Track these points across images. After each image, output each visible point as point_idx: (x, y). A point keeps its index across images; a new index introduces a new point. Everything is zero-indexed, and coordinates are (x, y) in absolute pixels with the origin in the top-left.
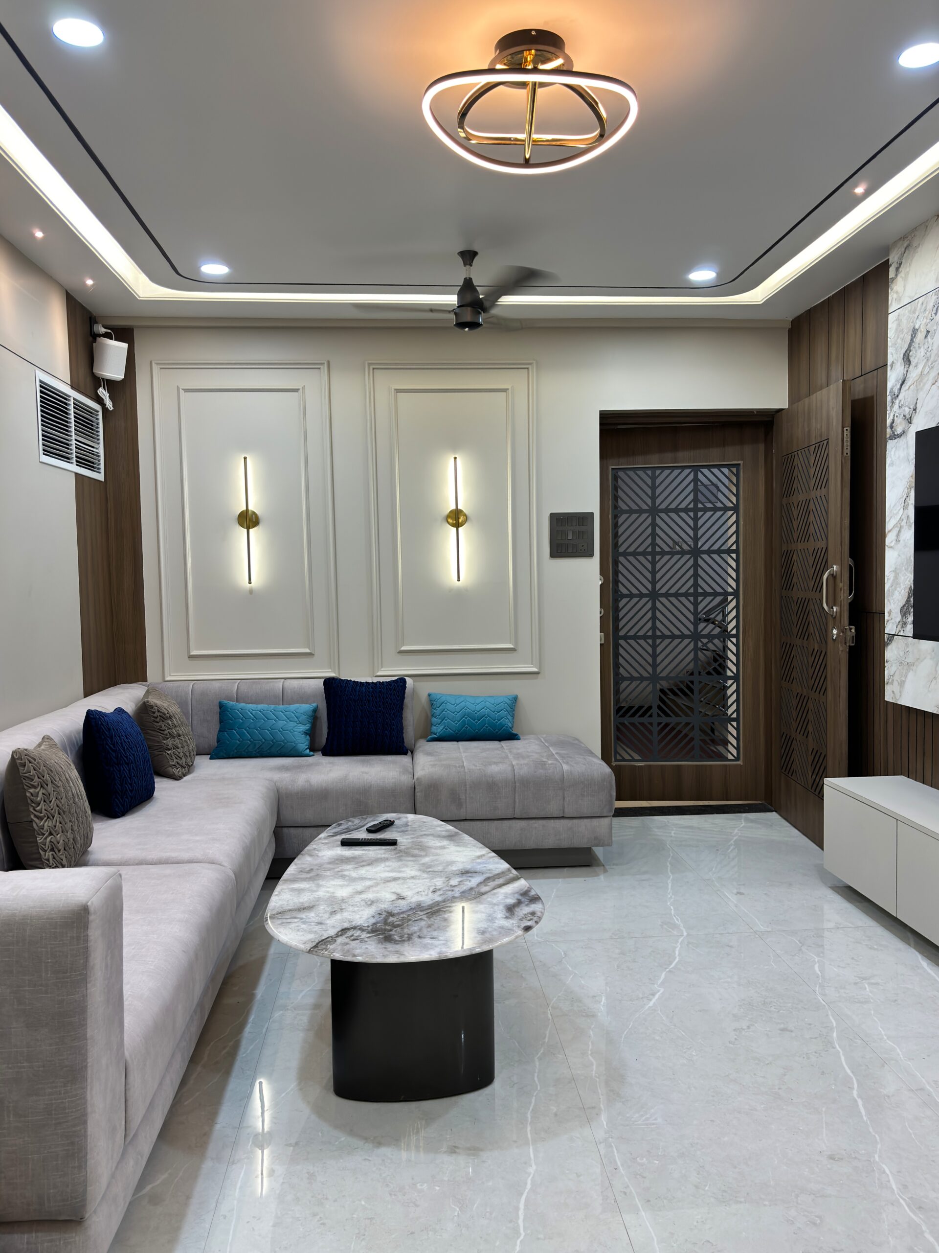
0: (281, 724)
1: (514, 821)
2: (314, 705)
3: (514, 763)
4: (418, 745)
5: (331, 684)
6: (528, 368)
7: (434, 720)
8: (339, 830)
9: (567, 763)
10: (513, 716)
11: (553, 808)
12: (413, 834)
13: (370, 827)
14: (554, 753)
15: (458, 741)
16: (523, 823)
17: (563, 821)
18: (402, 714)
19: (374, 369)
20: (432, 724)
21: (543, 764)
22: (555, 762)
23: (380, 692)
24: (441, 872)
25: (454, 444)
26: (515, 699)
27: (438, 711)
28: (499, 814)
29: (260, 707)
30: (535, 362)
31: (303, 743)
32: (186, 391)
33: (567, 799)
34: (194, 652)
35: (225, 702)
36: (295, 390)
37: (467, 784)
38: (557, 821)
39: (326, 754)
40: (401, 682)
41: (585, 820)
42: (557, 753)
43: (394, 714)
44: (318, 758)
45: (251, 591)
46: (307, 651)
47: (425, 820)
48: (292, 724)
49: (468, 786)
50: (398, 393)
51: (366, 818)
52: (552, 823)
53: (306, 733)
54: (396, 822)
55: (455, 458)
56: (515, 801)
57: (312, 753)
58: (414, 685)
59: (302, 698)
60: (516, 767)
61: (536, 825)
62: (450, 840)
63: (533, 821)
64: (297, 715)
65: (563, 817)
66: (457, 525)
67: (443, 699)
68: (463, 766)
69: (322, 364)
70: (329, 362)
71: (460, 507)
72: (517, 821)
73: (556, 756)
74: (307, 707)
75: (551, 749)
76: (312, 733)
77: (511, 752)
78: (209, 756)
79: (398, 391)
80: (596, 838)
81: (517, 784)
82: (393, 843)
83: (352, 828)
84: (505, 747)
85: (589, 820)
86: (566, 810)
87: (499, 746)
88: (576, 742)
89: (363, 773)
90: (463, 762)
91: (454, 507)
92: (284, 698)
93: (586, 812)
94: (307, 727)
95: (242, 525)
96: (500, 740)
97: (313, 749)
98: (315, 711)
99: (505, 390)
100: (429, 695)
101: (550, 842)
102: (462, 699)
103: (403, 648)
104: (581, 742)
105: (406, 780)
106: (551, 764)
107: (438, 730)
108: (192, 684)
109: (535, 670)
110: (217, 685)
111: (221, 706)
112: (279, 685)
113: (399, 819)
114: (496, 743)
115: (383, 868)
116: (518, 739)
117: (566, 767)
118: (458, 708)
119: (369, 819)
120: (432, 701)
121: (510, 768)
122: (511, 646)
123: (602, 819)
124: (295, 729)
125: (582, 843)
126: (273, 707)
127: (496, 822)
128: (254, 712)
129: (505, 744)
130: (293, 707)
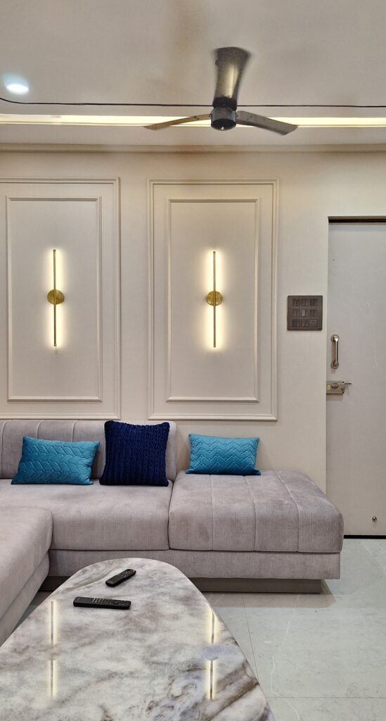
0: (68, 457)
1: (254, 554)
2: (97, 442)
3: (255, 502)
4: (178, 477)
5: (110, 426)
6: (273, 184)
7: (192, 456)
8: (82, 579)
9: (301, 504)
10: (255, 456)
11: (288, 544)
12: (150, 591)
13: (111, 579)
14: (289, 491)
15: (210, 474)
16: (262, 556)
17: (297, 556)
18: (165, 453)
19: (154, 184)
20: (190, 460)
21: (280, 504)
22: (290, 502)
23: (148, 434)
24: (166, 664)
25: (214, 244)
26: (258, 441)
27: (195, 449)
28: (241, 547)
29: (54, 442)
30: (278, 180)
31: (85, 473)
32: (12, 199)
33: (301, 537)
34: (10, 398)
35: (28, 437)
36: (94, 200)
37: (214, 519)
38: (292, 555)
39: (102, 483)
40: (165, 427)
41: (317, 556)
42: (291, 492)
43: (158, 452)
44: (97, 487)
45: (56, 352)
46: (97, 398)
47: (166, 570)
48: (77, 458)
49: (214, 522)
50: (172, 203)
51: (112, 564)
52: (287, 556)
53: (88, 466)
54: (139, 572)
55: (214, 252)
56: (255, 537)
57: (91, 482)
58: (177, 427)
59: (88, 436)
60: (257, 506)
61: (273, 558)
62: (185, 604)
63: (270, 555)
64: (82, 450)
65: (297, 552)
66: (214, 305)
67: (200, 439)
68: (211, 504)
69: (114, 180)
70: (119, 179)
71: (217, 290)
72: (257, 554)
73: (291, 494)
74: (91, 444)
75: (286, 486)
76: (93, 466)
77: (252, 488)
78: (11, 480)
79: (172, 201)
80: (326, 572)
81: (257, 522)
82: (125, 606)
83: (95, 577)
84: (249, 483)
85: (320, 556)
86: (300, 546)
87: (243, 481)
88: (307, 480)
89: (126, 505)
90: (211, 498)
91: (212, 290)
92: (75, 436)
93: (317, 549)
94: (89, 460)
95: (50, 301)
96: (244, 475)
97: (93, 477)
98: (97, 447)
99: (254, 201)
100: (190, 436)
101: (285, 574)
102: (215, 440)
103: (170, 398)
104: (311, 481)
105: (161, 514)
106: (288, 504)
107: (195, 464)
108: (5, 422)
109: (274, 418)
110: (24, 423)
111: (24, 441)
112: (72, 424)
113: (142, 566)
114: (241, 477)
115: (104, 650)
116: (259, 474)
117: (300, 508)
118: (211, 448)
119: (115, 565)
120: (192, 440)
121: (251, 507)
122: (255, 399)
123: (332, 556)
124: (79, 462)
125: (313, 575)
126: (63, 443)
127: (238, 554)
128: (48, 447)
129: (249, 479)
130: (79, 444)
